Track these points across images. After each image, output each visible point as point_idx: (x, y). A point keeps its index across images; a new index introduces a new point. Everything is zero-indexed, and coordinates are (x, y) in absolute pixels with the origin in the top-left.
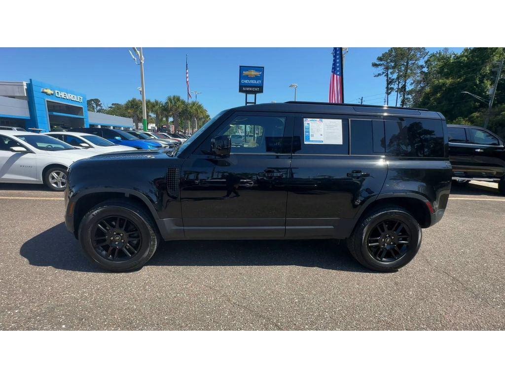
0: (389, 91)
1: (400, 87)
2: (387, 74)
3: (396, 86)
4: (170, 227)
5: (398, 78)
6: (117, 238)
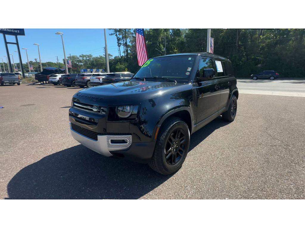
0: (119, 45)
1: (124, 43)
2: (116, 34)
3: (122, 42)
4: (193, 126)
5: (122, 38)
6: (175, 146)
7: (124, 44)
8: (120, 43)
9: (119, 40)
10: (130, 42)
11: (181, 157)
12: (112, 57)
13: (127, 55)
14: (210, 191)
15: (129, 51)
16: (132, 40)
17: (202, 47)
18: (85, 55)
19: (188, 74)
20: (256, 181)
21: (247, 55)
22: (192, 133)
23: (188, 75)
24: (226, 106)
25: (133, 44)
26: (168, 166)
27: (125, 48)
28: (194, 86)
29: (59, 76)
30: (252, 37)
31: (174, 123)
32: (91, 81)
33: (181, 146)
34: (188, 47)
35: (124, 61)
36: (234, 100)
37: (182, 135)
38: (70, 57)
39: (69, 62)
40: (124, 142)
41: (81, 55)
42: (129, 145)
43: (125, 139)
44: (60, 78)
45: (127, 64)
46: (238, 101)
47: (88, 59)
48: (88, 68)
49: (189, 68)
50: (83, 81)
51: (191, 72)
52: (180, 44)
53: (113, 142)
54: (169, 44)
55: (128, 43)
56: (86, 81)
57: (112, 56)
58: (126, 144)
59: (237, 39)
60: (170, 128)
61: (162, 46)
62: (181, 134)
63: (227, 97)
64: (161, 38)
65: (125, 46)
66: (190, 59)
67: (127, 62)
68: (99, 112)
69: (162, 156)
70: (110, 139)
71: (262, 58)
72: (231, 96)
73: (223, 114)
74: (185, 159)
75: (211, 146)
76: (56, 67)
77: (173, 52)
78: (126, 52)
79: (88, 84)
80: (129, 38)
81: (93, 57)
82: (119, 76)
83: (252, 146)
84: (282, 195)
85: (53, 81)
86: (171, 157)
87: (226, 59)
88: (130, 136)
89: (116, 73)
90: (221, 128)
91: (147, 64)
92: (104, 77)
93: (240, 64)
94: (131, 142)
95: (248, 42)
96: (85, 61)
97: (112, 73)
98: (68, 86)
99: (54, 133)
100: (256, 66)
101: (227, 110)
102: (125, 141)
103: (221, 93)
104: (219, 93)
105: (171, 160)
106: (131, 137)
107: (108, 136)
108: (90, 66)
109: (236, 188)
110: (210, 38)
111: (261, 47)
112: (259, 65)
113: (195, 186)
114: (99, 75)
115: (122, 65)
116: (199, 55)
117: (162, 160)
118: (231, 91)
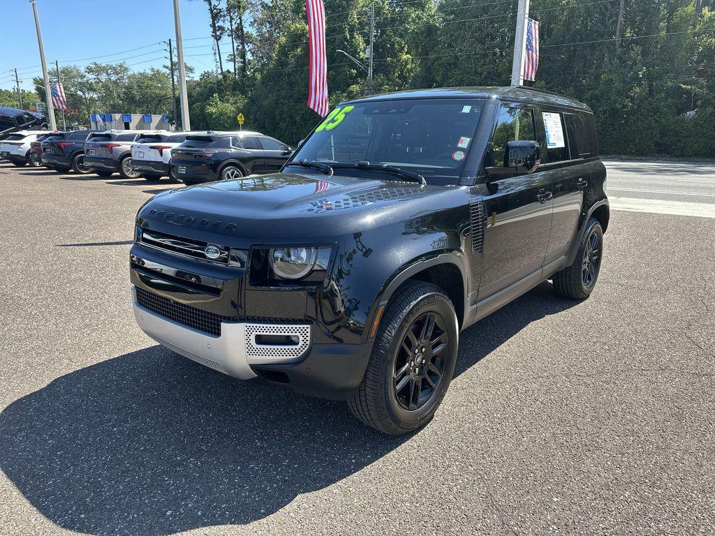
1: (234, 27)
3: (227, 25)
4: (468, 309)
5: (229, 10)
6: (418, 360)
7: (232, 31)
8: (221, 28)
9: (215, 15)
10: (252, 24)
11: (432, 390)
12: (191, 75)
13: (243, 69)
14: (511, 479)
15: (249, 56)
16: (260, 16)
17: (496, 47)
18: (104, 65)
19: (459, 156)
20: (638, 462)
21: (650, 77)
22: (463, 328)
23: (461, 160)
24: (569, 253)
25: (264, 30)
26: (401, 411)
27: (236, 45)
28: (474, 192)
29: (30, 138)
30: (671, 13)
31: (420, 298)
32: (135, 157)
33: (433, 360)
34: (450, 45)
35: (234, 89)
36: (593, 235)
37: (437, 332)
38: (56, 74)
39: (58, 89)
40: (288, 341)
41: (93, 66)
42: (304, 351)
43: (294, 334)
44: (33, 145)
45: (242, 101)
46: (604, 236)
47: (113, 78)
48: (115, 109)
49: (462, 138)
50: (110, 156)
51: (468, 152)
52: (423, 33)
53: (260, 340)
54: (383, 32)
55: (249, 29)
56: (117, 157)
57: (191, 70)
58: (294, 347)
59: (621, 19)
60: (408, 309)
61: (359, 39)
62: (436, 327)
63: (574, 222)
64: (359, 14)
65: (238, 37)
66: (467, 109)
67: (244, 92)
68: (225, 261)
69: (386, 382)
70: (254, 333)
71: (702, 87)
72: (587, 220)
73: (556, 275)
74: (443, 396)
75: (515, 367)
76: (13, 106)
77: (398, 61)
78: (238, 59)
79: (124, 166)
80: (248, 11)
81: (130, 73)
82: (224, 143)
83: (641, 372)
84: (705, 499)
85: (14, 151)
86: (406, 388)
87: (574, 105)
88: (305, 326)
89: (216, 132)
90: (548, 317)
91: (333, 121)
92: (176, 145)
93: (624, 107)
94: (308, 343)
95: (658, 30)
96: (106, 86)
97: (204, 133)
98: (62, 170)
99: (60, 315)
100: (679, 114)
101: (570, 264)
102: (293, 339)
103: (556, 210)
104: (550, 211)
105: (408, 395)
106: (309, 330)
107: (248, 325)
108: (121, 102)
109: (582, 476)
110: (527, 21)
111: (701, 49)
112: (691, 114)
113: (471, 466)
114: (158, 138)
115: (228, 101)
116: (494, 97)
117: (386, 393)
118: (586, 206)
